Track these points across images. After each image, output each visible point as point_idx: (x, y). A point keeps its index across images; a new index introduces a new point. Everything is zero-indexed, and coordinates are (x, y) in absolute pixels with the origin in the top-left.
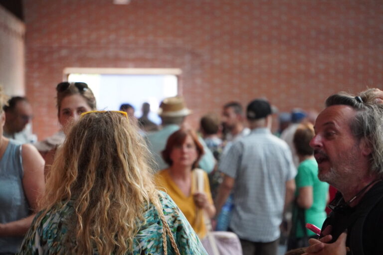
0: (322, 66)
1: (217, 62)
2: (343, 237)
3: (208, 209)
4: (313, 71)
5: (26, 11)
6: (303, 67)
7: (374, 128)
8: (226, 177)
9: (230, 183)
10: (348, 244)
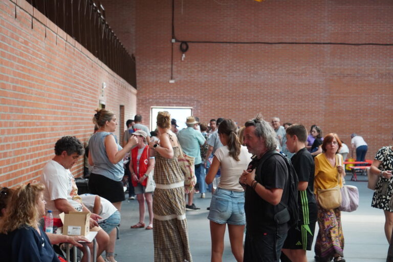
0: (244, 106)
1: (206, 104)
2: (254, 170)
3: (343, 174)
4: (241, 108)
5: (137, 86)
6: (237, 107)
7: (263, 132)
8: (210, 146)
9: (212, 149)
10: (256, 173)
